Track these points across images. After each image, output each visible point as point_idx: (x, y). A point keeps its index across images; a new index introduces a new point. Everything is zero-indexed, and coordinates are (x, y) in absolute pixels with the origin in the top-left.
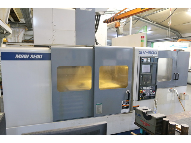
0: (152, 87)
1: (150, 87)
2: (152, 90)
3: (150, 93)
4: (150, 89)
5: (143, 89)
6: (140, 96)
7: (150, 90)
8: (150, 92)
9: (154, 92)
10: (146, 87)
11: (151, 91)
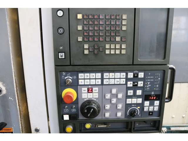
0: (141, 75)
1: (131, 75)
2: (139, 92)
3: (128, 106)
4: (130, 84)
5: (81, 82)
6: (66, 117)
7: (130, 93)
8: (129, 101)
9: (157, 103)
10: (102, 72)
11: (135, 96)
